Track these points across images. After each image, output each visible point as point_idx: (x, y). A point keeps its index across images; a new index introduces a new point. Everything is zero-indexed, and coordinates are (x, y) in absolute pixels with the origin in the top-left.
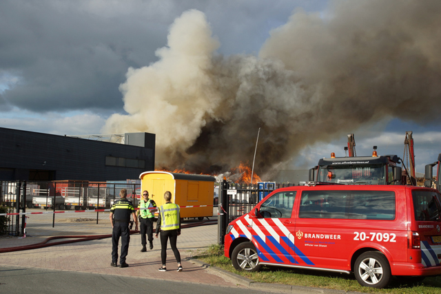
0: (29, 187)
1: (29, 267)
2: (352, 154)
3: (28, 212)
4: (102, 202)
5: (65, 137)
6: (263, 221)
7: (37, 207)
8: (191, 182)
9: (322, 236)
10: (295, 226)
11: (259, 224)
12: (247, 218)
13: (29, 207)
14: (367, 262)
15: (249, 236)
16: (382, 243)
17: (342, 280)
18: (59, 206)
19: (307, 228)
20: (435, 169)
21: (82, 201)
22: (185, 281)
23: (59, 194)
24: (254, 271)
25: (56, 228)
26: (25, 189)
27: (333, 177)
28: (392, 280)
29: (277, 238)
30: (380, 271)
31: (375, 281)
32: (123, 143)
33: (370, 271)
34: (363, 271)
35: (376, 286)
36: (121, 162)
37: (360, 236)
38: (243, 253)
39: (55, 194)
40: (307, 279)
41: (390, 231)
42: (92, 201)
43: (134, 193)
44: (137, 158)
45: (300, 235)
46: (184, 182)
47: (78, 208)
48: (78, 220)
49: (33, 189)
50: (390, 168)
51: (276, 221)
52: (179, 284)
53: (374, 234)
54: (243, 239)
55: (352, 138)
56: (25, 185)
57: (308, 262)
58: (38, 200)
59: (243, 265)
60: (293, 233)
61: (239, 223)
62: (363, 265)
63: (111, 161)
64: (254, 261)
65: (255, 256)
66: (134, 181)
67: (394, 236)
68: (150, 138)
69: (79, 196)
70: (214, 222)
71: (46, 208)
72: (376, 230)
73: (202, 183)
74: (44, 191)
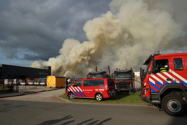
0: (19, 80)
1: (19, 100)
2: (96, 71)
3: (19, 86)
4: (38, 83)
5: (29, 67)
6: (75, 87)
7: (21, 85)
8: (59, 78)
9: (88, 90)
10: (82, 88)
11: (74, 88)
12: (72, 87)
13: (20, 85)
14: (98, 96)
15: (72, 91)
16: (101, 91)
17: (93, 100)
18: (27, 84)
19: (85, 89)
20: (114, 74)
21: (33, 83)
22: (57, 102)
23: (27, 82)
24: (73, 99)
25: (26, 90)
26: (18, 81)
27: (92, 76)
28: (103, 99)
29: (78, 91)
30: (101, 97)
31: (100, 99)
32: (43, 69)
33: (99, 97)
34: (97, 98)
35: (100, 101)
36: (43, 73)
37: (97, 90)
38: (71, 95)
39: (26, 82)
40: (85, 100)
41: (103, 88)
42: (35, 83)
43: (46, 81)
44: (47, 72)
45: (83, 90)
46: (58, 78)
47: (32, 85)
48: (32, 88)
49: (20, 81)
50: (104, 74)
51: (78, 87)
52: (55, 103)
53: (99, 89)
54: (71, 91)
55: (96, 67)
56: (18, 80)
57: (86, 96)
58: (22, 83)
59: (71, 98)
60: (82, 90)
61: (70, 88)
62: (97, 96)
63: (40, 73)
64: (73, 97)
65: (73, 95)
66: (46, 78)
67: (104, 89)
68: (50, 68)
69: (32, 82)
70: (64, 88)
71: (24, 85)
72: (100, 88)
73: (62, 78)
74: (23, 81)
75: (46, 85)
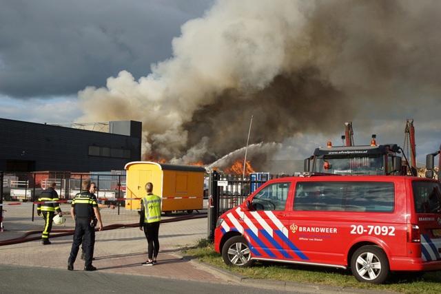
0: (6, 178)
1: (6, 263)
2: (350, 143)
5: (46, 124)
6: (255, 214)
7: (15, 200)
8: (179, 173)
9: (317, 230)
10: (289, 219)
11: (251, 217)
12: (238, 210)
13: (7, 200)
14: (365, 257)
15: (240, 229)
16: (381, 237)
17: (338, 276)
19: (301, 221)
20: (437, 158)
21: (63, 194)
22: (173, 277)
23: (39, 186)
24: (246, 266)
25: (35, 222)
26: (2, 181)
27: (329, 167)
28: (391, 276)
29: (270, 231)
30: (378, 266)
31: (373, 276)
32: (107, 131)
33: (368, 265)
34: (360, 266)
35: (374, 282)
36: (106, 152)
37: (357, 229)
38: (234, 247)
39: (34, 185)
40: (302, 275)
41: (388, 224)
43: (119, 185)
44: (122, 148)
45: (294, 228)
46: (173, 173)
49: (10, 180)
50: (389, 158)
51: (269, 213)
52: (166, 281)
53: (372, 227)
54: (234, 233)
55: (350, 127)
56: (2, 177)
57: (303, 257)
58: (16, 193)
59: (234, 260)
60: (288, 227)
61: (230, 216)
62: (360, 260)
63: (94, 151)
64: (246, 256)
65: (246, 251)
66: (119, 172)
67: (393, 229)
68: (136, 127)
69: (60, 188)
70: (204, 215)
71: (25, 201)
72: (374, 223)
73: (191, 174)
74: (23, 183)
75: (119, 202)
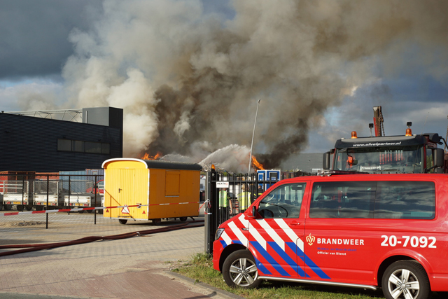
2: (379, 134)
4: (53, 199)
5: (3, 114)
6: (263, 223)
8: (169, 171)
9: (340, 241)
10: (305, 228)
11: (258, 227)
12: (242, 218)
14: (399, 275)
15: (244, 241)
16: (418, 250)
17: (366, 298)
19: (319, 230)
21: (26, 199)
24: (251, 287)
27: (354, 163)
29: (281, 244)
30: (416, 285)
32: (80, 121)
33: (403, 285)
34: (394, 286)
36: (79, 145)
37: (389, 241)
38: (237, 264)
40: (321, 297)
41: (427, 233)
42: (40, 199)
43: (96, 187)
44: (99, 141)
45: (311, 240)
46: (161, 172)
47: (21, 207)
48: (21, 224)
50: (429, 151)
51: (280, 222)
53: (407, 238)
54: (237, 246)
55: (379, 112)
57: (322, 275)
59: (237, 280)
60: (303, 238)
61: (232, 225)
62: (393, 279)
63: (65, 145)
64: (252, 274)
65: (252, 269)
66: (95, 172)
67: (434, 239)
68: (116, 114)
69: (22, 192)
70: (200, 223)
72: (411, 233)
73: (184, 172)
75: (95, 207)
